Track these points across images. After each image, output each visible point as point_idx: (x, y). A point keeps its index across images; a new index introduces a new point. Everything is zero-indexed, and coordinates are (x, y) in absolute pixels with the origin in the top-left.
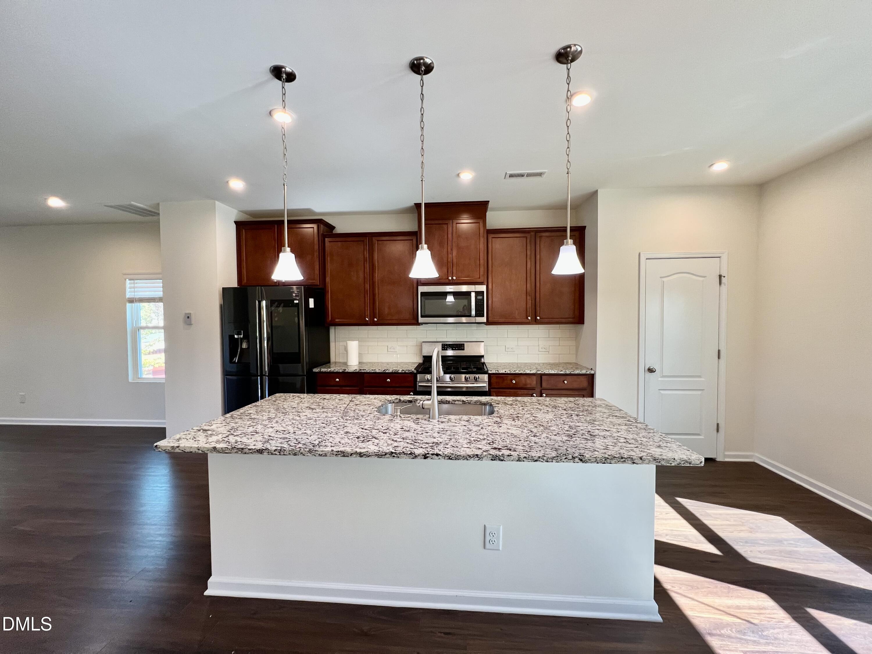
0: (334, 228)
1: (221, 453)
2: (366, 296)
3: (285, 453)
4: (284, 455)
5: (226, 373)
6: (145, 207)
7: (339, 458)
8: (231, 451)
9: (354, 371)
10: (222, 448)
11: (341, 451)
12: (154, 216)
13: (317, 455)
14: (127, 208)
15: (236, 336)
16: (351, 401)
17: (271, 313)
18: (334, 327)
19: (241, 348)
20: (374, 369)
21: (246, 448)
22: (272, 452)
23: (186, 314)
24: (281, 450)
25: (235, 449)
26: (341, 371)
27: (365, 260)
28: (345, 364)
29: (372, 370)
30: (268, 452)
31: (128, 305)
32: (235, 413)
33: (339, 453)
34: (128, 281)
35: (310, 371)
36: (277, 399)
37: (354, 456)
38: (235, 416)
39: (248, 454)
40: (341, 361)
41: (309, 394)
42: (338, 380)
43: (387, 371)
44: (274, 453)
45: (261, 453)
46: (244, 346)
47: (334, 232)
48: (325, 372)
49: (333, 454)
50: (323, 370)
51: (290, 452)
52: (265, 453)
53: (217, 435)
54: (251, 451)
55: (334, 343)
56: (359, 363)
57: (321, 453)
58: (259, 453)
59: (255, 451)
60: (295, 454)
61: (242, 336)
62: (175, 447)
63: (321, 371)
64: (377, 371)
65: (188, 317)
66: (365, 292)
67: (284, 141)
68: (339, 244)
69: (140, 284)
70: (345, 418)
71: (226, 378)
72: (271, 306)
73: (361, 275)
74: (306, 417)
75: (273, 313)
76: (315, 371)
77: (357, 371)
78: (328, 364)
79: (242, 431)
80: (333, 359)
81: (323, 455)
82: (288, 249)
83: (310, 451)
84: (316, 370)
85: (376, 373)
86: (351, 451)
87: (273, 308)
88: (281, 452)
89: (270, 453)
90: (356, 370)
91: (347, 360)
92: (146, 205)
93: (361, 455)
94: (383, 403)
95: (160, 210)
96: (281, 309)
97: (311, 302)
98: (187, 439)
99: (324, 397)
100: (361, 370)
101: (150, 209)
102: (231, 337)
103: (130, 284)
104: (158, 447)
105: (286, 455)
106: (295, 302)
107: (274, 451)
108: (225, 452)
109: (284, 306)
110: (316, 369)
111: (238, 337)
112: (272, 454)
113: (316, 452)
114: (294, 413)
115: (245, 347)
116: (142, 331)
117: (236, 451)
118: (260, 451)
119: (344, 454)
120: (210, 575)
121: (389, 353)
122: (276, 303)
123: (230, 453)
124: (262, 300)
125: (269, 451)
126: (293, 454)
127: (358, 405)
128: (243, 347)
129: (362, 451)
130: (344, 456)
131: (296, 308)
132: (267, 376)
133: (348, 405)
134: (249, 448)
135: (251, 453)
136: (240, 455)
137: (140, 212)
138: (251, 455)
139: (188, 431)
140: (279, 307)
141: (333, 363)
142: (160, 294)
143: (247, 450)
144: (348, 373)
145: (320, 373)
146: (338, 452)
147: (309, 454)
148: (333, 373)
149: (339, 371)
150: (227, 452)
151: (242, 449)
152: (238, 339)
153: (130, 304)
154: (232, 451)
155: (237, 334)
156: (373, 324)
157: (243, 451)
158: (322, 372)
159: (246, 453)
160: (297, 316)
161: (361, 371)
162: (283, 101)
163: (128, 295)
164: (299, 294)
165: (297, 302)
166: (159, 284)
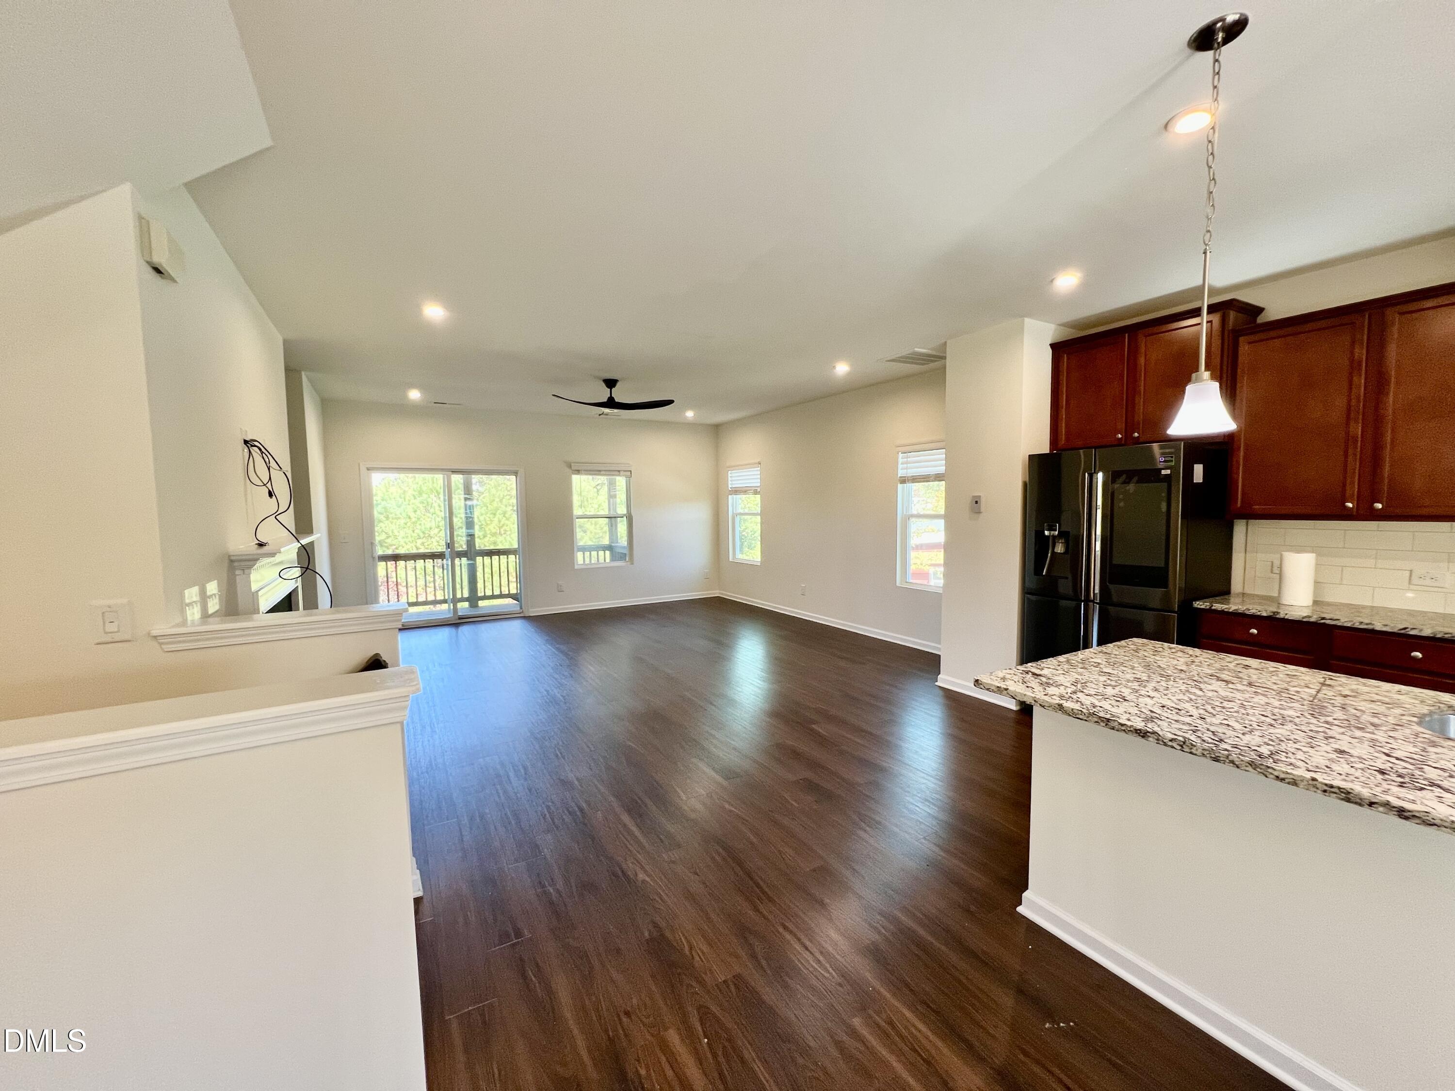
0: (1260, 310)
1: (1070, 715)
2: (1350, 451)
3: (1194, 751)
4: (1191, 753)
5: (1026, 592)
6: (930, 352)
7: (1333, 801)
8: (1088, 717)
9: (1303, 618)
10: (1072, 710)
11: (1339, 788)
12: (935, 361)
13: (1272, 776)
14: (912, 358)
15: (1047, 533)
16: (1323, 684)
17: (1113, 494)
18: (1244, 521)
19: (1053, 553)
20: (1367, 621)
21: (1115, 720)
22: (1165, 741)
23: (974, 497)
24: (1184, 743)
25: (1094, 716)
26: (1265, 614)
27: (1354, 366)
28: (1276, 601)
29: (1361, 623)
30: (1158, 740)
31: (900, 486)
32: (1073, 658)
33: (1332, 790)
34: (901, 455)
35: (1186, 605)
36: (1140, 648)
37: (1381, 809)
38: (1073, 662)
39: (1117, 730)
40: (1258, 592)
41: (1204, 650)
42: (1254, 631)
43: (1412, 633)
44: (1170, 743)
45: (1143, 737)
46: (1060, 548)
47: (1261, 319)
48: (1222, 612)
49: (1315, 786)
50: (1218, 606)
51: (1205, 753)
52: (1150, 739)
53: (1056, 687)
54: (1123, 728)
55: (1243, 554)
56: (1316, 603)
57: (1282, 776)
58: (1140, 735)
59: (1132, 729)
60: (1216, 759)
61: (1057, 533)
62: (1003, 689)
63: (1213, 608)
64: (1379, 627)
65: (976, 502)
66: (1349, 440)
67: (1210, 167)
68: (1277, 342)
69: (913, 457)
70: (1323, 719)
71: (1028, 599)
72: (1113, 481)
73: (1340, 402)
74: (1216, 693)
75: (1115, 494)
76: (1199, 607)
77: (1312, 620)
78: (1226, 597)
79: (1095, 690)
80: (1236, 585)
81: (1287, 780)
82: (1206, 375)
83: (1251, 764)
84: (1199, 604)
85: (1373, 632)
86: (1369, 797)
87: (1116, 486)
88: (1184, 745)
89: (1160, 740)
90: (1309, 617)
91: (1279, 593)
92: (929, 349)
93: (1402, 813)
94: (1432, 708)
95: (947, 353)
96: (1131, 487)
97: (1198, 470)
98: (1015, 682)
99: (1247, 663)
100: (1323, 618)
101: (934, 353)
102: (1039, 534)
103: (902, 458)
104: (980, 682)
105: (1196, 755)
106: (1163, 472)
107: (1171, 741)
108: (1077, 716)
109: (1138, 482)
110: (1201, 603)
111: (1050, 533)
112: (1165, 744)
113: (1270, 770)
114: (1185, 681)
115: (1061, 551)
116: (913, 520)
117: (1096, 720)
118: (1142, 734)
119: (1347, 796)
120: (1026, 887)
121: (1412, 587)
122: (1124, 476)
123: (1086, 720)
124: (1096, 472)
125: (1160, 738)
126: (1211, 757)
127: (1349, 698)
128: (1056, 551)
129: (1408, 806)
130: (1348, 800)
131: (1165, 485)
132: (1097, 603)
133: (1318, 692)
134: (1119, 721)
135: (1124, 730)
136: (1101, 729)
137: (919, 359)
138: (1123, 734)
139: (1010, 669)
140: (1128, 483)
141: (1238, 594)
142: (942, 469)
143: (1116, 724)
144: (1284, 620)
145: (1210, 611)
146: (1332, 787)
147: (1250, 769)
148: (1243, 615)
149: (1259, 613)
150: (1081, 717)
151: (1108, 720)
152: (1048, 537)
153: (901, 485)
154: (1090, 718)
155: (1048, 530)
156: (1366, 514)
157: (1109, 723)
158: (1216, 611)
159: (1113, 728)
160: (1165, 499)
161: (1323, 621)
162: (1215, 87)
163: (901, 473)
164: (1172, 457)
165: (1168, 472)
166: (941, 455)
